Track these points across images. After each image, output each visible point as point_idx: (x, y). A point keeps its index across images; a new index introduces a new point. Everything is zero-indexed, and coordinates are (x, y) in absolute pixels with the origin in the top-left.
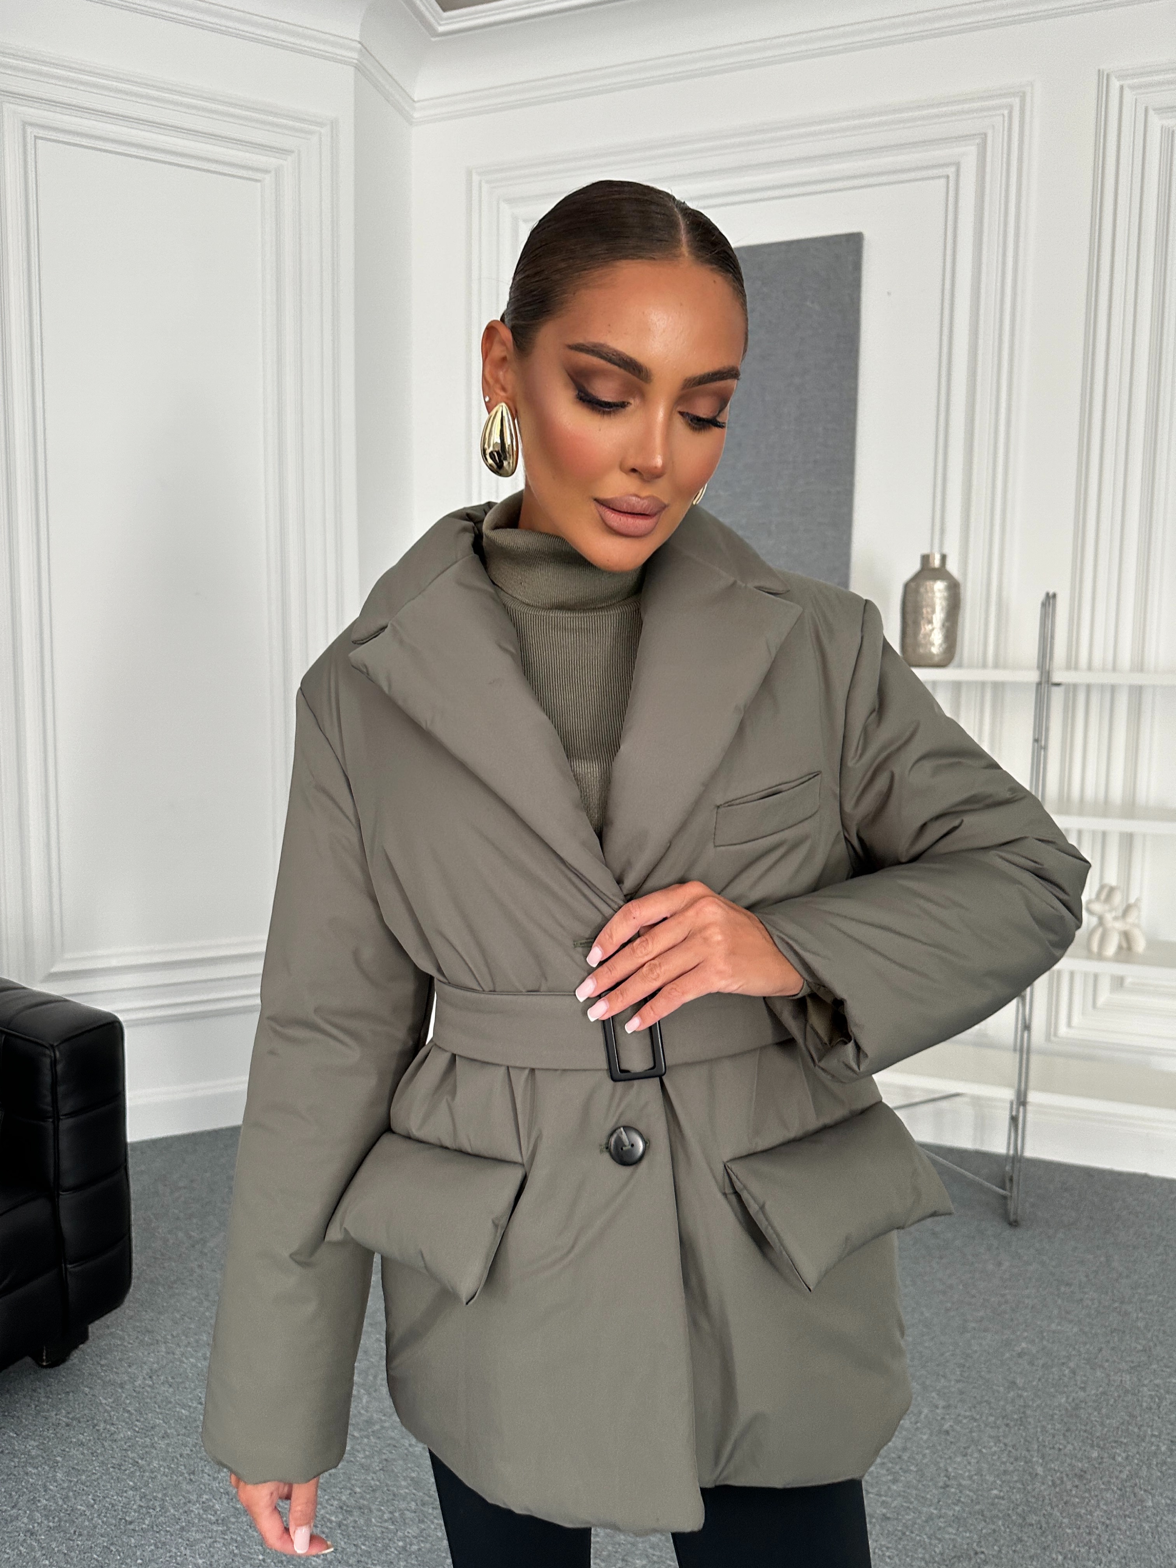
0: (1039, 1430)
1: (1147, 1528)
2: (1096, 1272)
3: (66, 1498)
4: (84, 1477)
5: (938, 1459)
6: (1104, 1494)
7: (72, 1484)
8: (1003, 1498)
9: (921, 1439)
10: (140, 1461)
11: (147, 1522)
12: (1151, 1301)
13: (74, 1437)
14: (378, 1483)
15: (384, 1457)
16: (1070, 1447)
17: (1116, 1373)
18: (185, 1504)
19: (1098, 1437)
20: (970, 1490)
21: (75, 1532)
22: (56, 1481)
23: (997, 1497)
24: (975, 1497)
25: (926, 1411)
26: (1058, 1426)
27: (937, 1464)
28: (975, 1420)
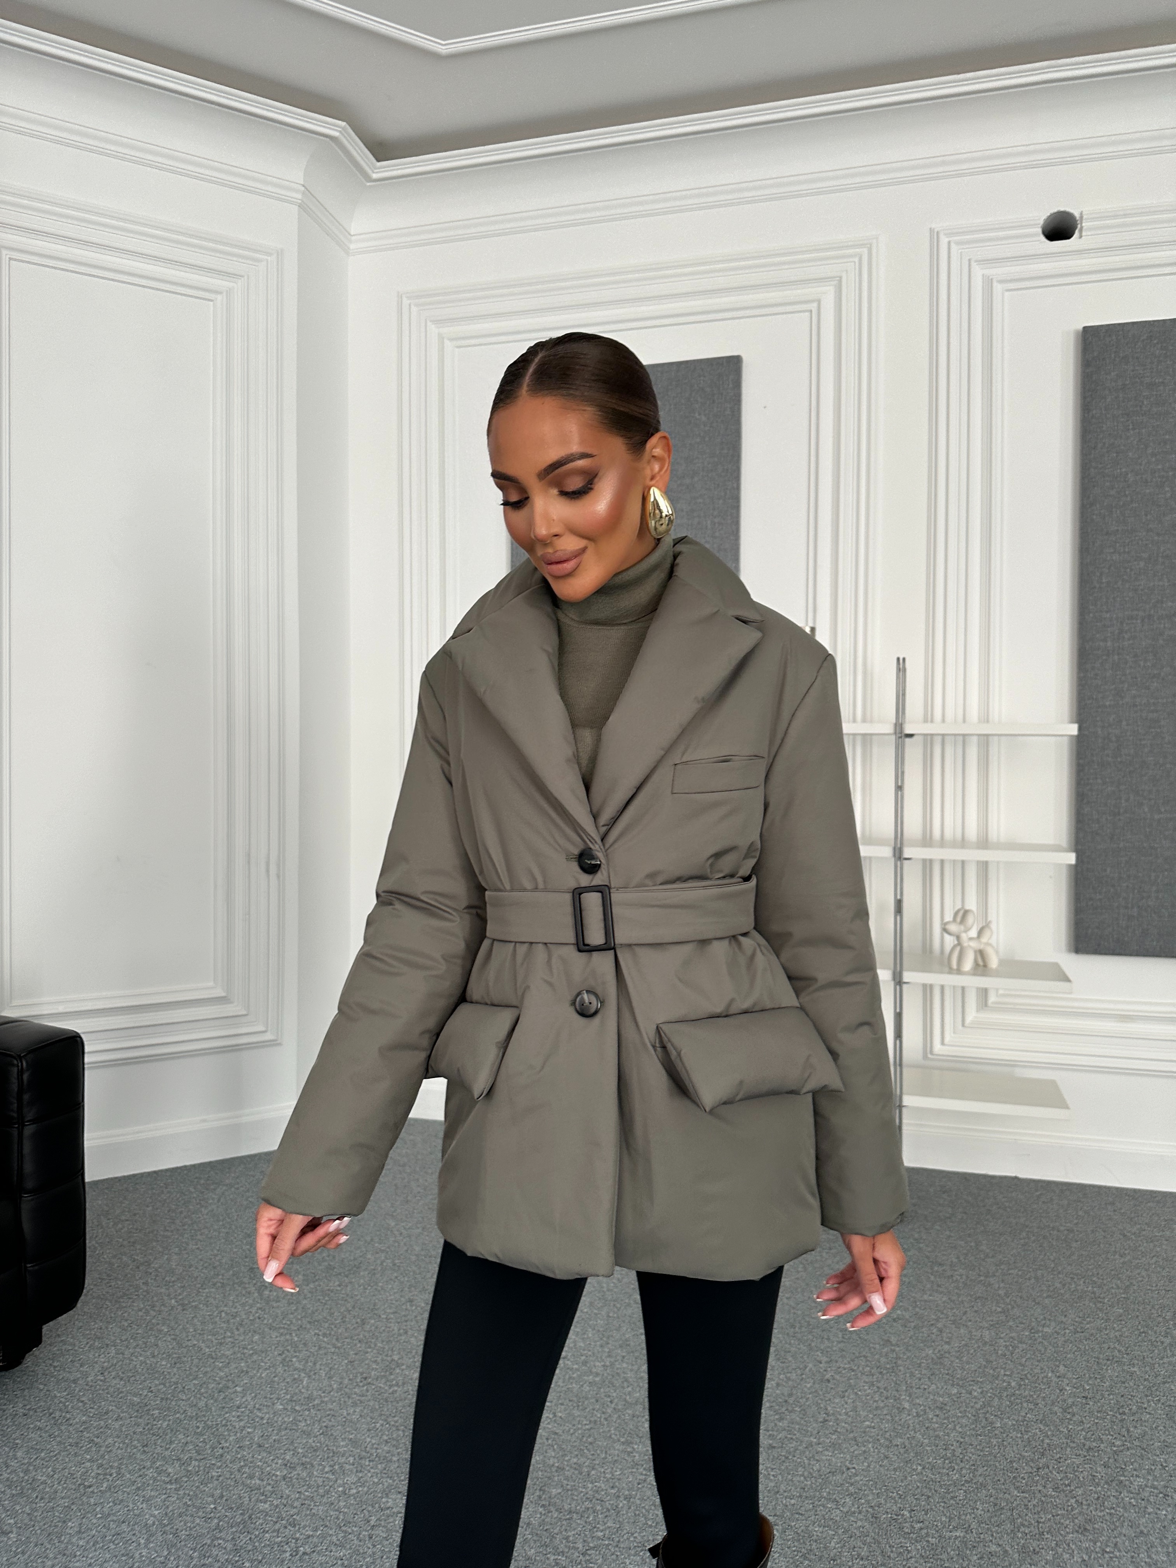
0: (908, 1375)
1: (995, 1443)
2: (966, 1254)
3: (26, 1472)
4: (43, 1454)
5: (820, 1401)
6: (960, 1420)
7: (32, 1460)
8: (874, 1428)
9: (806, 1386)
10: (95, 1439)
11: (105, 1485)
12: (1010, 1274)
13: (32, 1424)
14: (318, 1444)
15: (325, 1424)
16: (933, 1387)
17: (977, 1330)
18: (140, 1470)
19: (958, 1378)
20: (846, 1423)
21: (37, 1497)
22: (16, 1459)
23: (869, 1427)
24: (849, 1428)
25: (810, 1365)
26: (924, 1372)
27: (818, 1404)
28: (853, 1371)
